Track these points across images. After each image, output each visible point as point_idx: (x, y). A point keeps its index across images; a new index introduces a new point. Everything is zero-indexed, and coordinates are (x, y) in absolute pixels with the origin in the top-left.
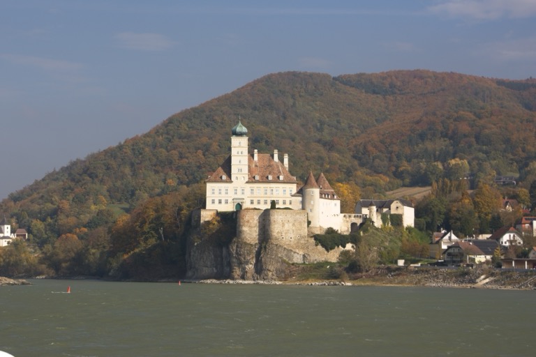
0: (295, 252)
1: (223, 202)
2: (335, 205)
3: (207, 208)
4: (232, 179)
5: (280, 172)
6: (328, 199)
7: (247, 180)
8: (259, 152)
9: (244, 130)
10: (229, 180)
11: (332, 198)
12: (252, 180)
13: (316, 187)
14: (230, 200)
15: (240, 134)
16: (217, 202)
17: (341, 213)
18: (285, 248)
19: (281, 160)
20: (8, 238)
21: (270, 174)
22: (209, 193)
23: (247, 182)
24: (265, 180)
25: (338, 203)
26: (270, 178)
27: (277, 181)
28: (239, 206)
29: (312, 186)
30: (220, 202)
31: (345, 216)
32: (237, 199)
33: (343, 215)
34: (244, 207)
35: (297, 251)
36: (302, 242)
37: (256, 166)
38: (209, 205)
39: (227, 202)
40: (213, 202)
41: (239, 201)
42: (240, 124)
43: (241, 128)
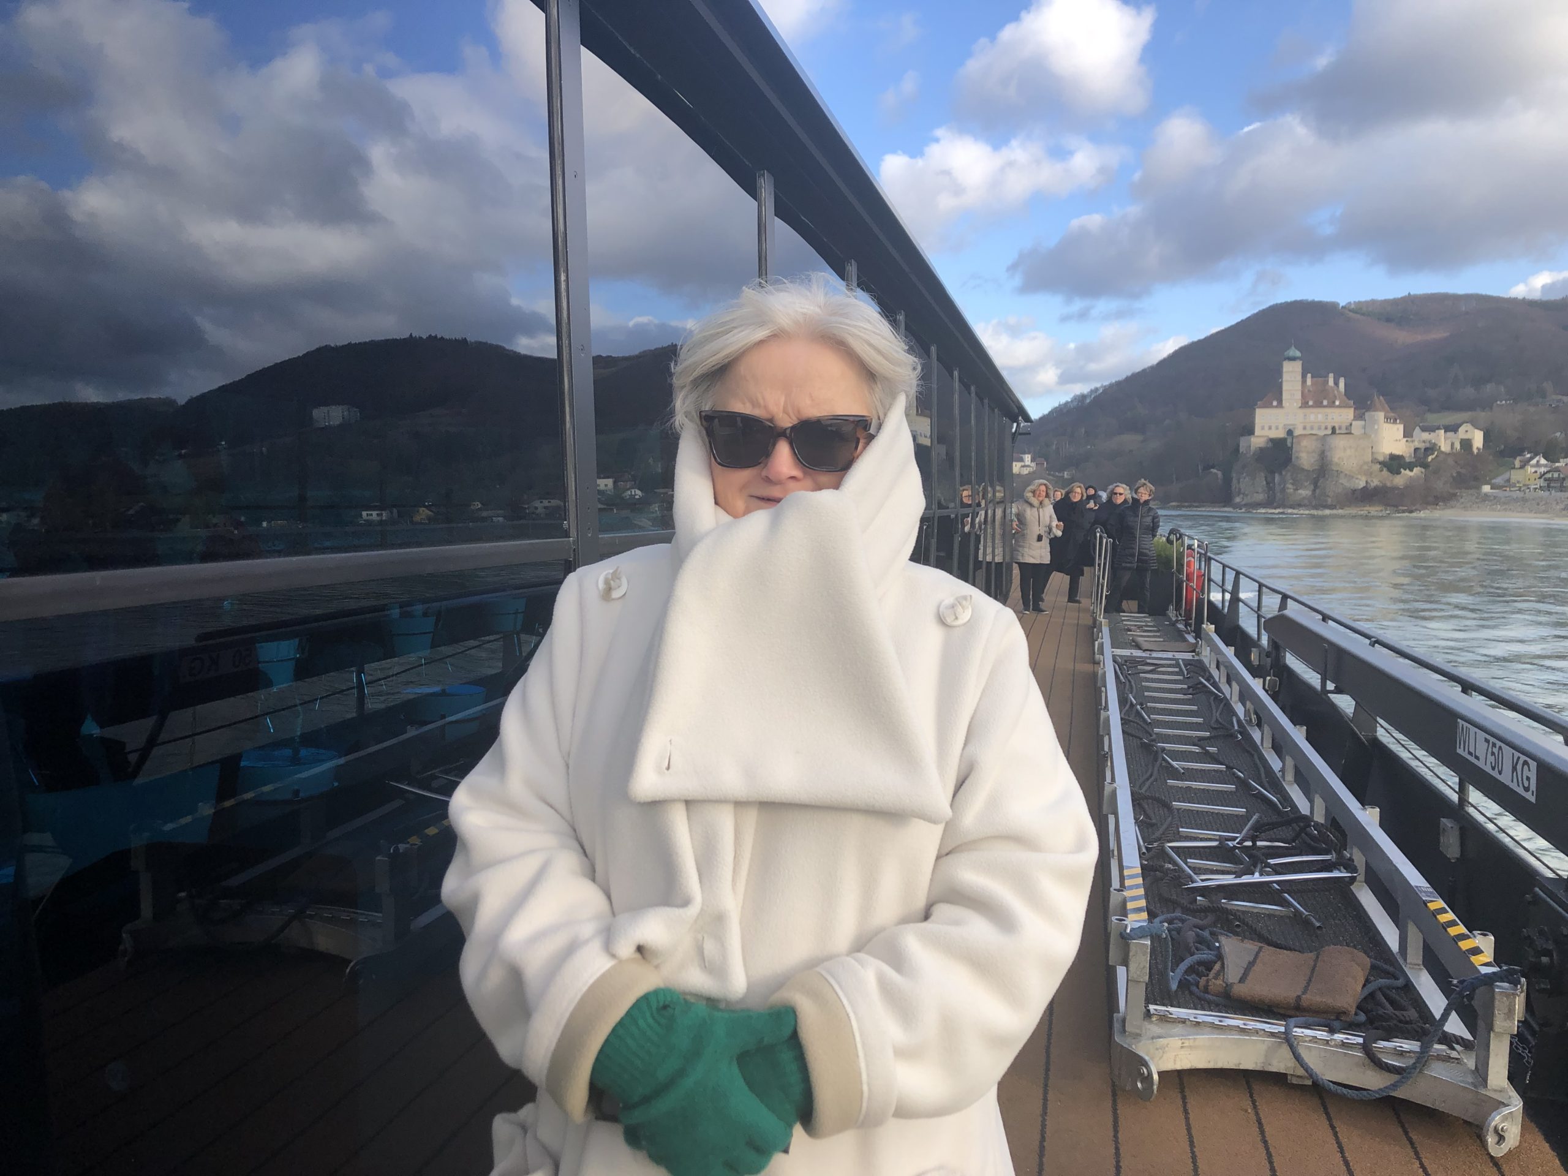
0: (1357, 479)
1: (1273, 428)
2: (1398, 429)
3: (1256, 434)
4: (1284, 404)
5: (1335, 397)
6: (1390, 423)
7: (1300, 405)
8: (1312, 377)
9: (1298, 354)
10: (1280, 404)
11: (1395, 422)
12: (1305, 405)
13: (1380, 411)
14: (1281, 426)
15: (1293, 359)
16: (1266, 428)
17: (1404, 437)
18: (1346, 475)
19: (1336, 383)
20: (1028, 466)
21: (1325, 399)
22: (1257, 420)
23: (1300, 407)
24: (1318, 404)
25: (1401, 427)
26: (1325, 403)
27: (1332, 405)
28: (1290, 432)
29: (1376, 410)
30: (1270, 428)
31: (1407, 441)
32: (1288, 425)
33: (1405, 439)
34: (1296, 433)
35: (1359, 477)
36: (1366, 467)
37: (1309, 391)
38: (1257, 432)
39: (1277, 428)
40: (1263, 428)
41: (1291, 427)
42: (1293, 348)
43: (1294, 352)
